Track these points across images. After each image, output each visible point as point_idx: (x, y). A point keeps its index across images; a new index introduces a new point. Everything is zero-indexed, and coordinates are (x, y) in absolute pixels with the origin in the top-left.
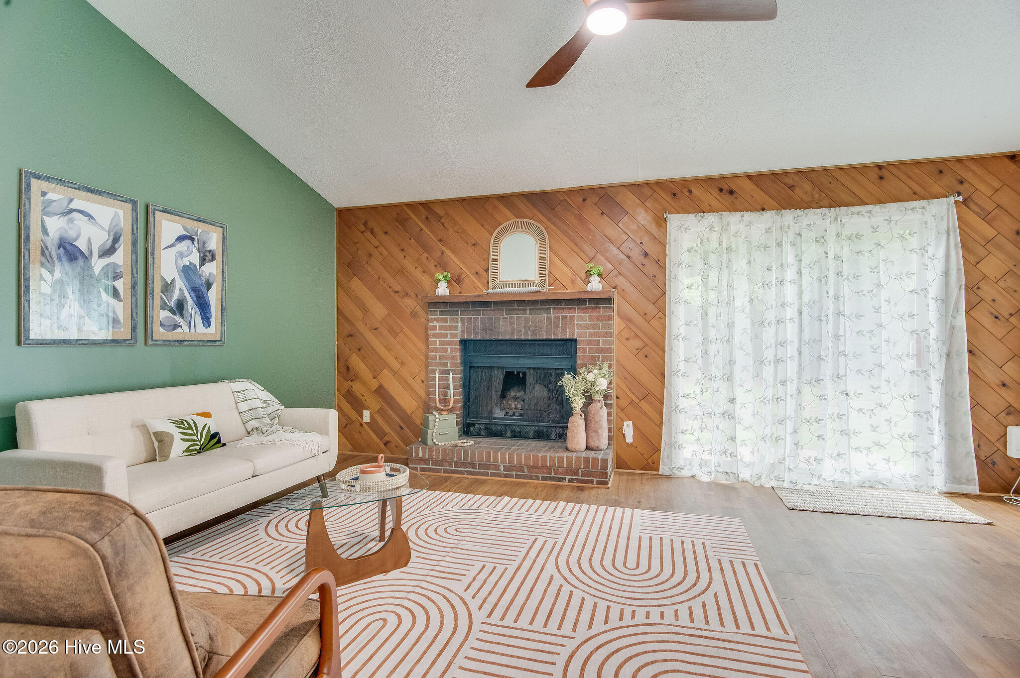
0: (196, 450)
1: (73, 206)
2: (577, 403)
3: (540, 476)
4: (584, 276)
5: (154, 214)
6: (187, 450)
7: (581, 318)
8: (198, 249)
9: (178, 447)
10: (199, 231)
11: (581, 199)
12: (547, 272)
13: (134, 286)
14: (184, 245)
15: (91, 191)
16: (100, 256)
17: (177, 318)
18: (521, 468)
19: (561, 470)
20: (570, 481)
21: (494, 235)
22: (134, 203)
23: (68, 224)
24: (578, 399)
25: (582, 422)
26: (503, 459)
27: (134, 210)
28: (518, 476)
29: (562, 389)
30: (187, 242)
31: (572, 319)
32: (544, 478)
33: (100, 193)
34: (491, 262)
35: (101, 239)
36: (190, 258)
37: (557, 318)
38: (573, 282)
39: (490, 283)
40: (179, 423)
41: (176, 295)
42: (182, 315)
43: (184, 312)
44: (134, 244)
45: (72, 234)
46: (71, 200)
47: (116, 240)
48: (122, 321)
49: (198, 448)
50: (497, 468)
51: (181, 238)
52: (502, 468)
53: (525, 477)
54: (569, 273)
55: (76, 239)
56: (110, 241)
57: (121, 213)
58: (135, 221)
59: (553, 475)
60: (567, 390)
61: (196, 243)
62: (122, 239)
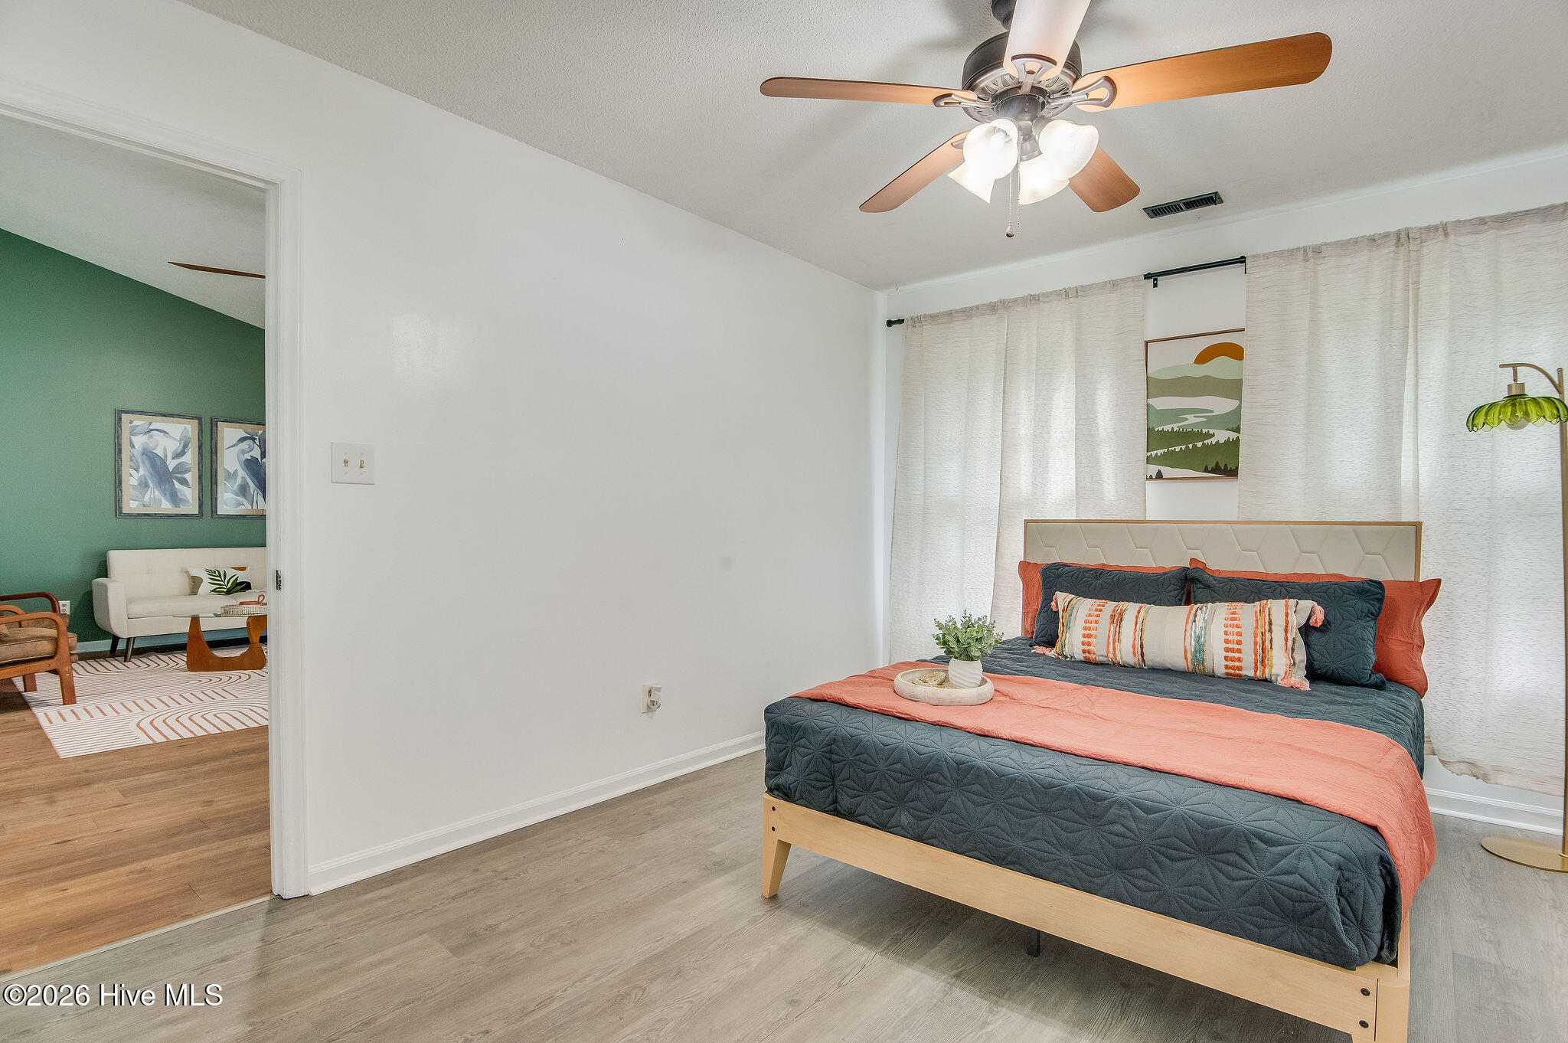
0: (223, 592)
1: (151, 427)
5: (217, 424)
6: (214, 591)
8: (260, 446)
9: (206, 587)
10: (260, 432)
13: (200, 477)
14: (245, 445)
15: (165, 415)
16: (173, 459)
17: (241, 499)
22: (199, 419)
23: (149, 439)
27: (200, 424)
30: (250, 442)
33: (172, 416)
35: (173, 446)
36: (251, 453)
40: (211, 572)
41: (239, 481)
42: (244, 496)
43: (246, 494)
44: (200, 447)
45: (152, 445)
46: (150, 423)
47: (186, 446)
48: (191, 501)
49: (225, 590)
51: (242, 440)
55: (155, 448)
56: (181, 447)
57: (189, 427)
58: (201, 431)
61: (257, 442)
62: (190, 444)
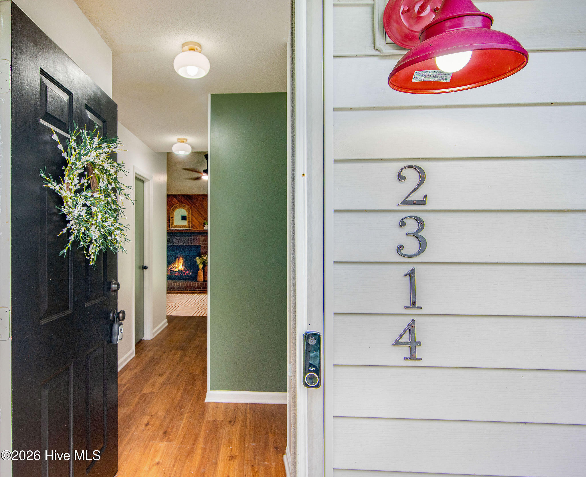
2: (201, 266)
3: (189, 290)
4: (203, 224)
7: (202, 239)
11: (202, 198)
12: (191, 222)
18: (182, 288)
19: (195, 287)
20: (198, 291)
21: (172, 208)
24: (201, 265)
25: (202, 272)
26: (177, 285)
28: (181, 290)
29: (196, 262)
31: (199, 239)
32: (190, 290)
34: (171, 218)
37: (194, 239)
38: (199, 226)
39: (171, 226)
50: (174, 288)
52: (176, 288)
53: (184, 290)
54: (198, 223)
59: (193, 289)
60: (197, 262)
